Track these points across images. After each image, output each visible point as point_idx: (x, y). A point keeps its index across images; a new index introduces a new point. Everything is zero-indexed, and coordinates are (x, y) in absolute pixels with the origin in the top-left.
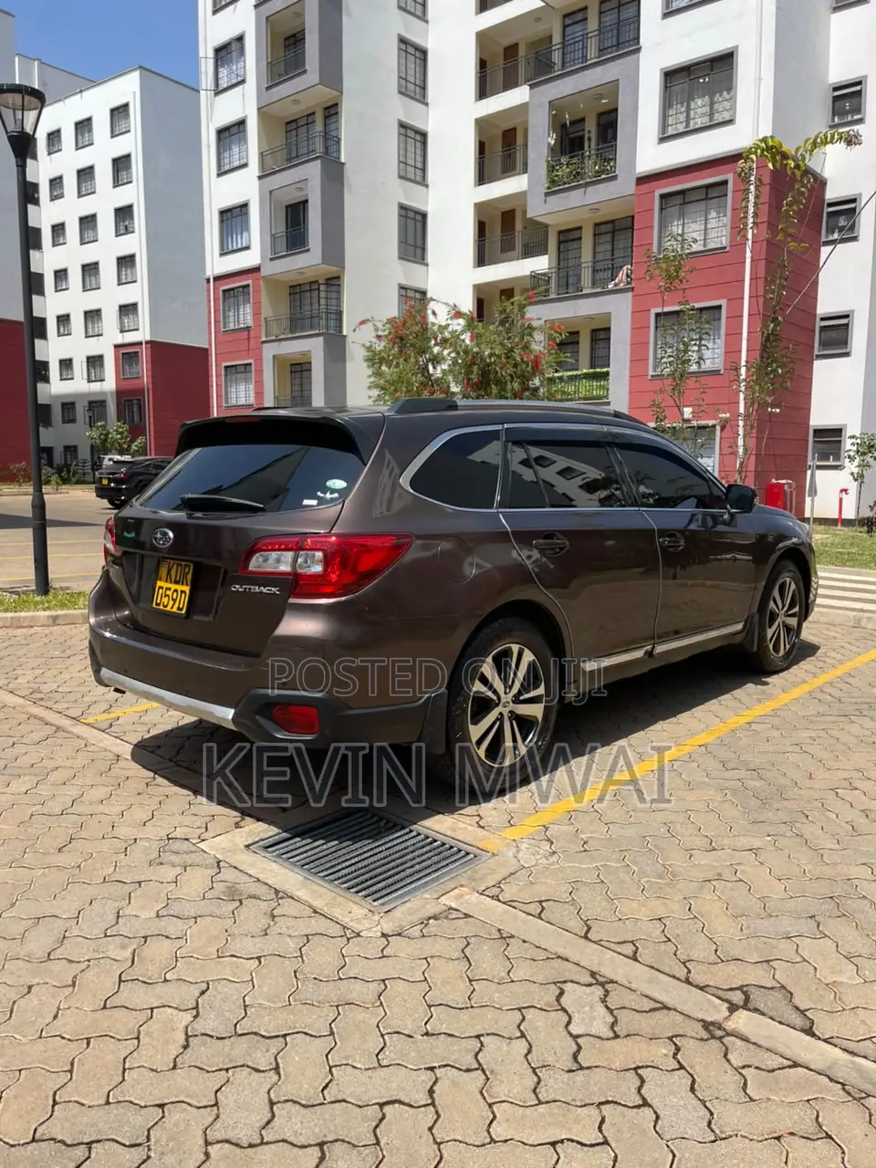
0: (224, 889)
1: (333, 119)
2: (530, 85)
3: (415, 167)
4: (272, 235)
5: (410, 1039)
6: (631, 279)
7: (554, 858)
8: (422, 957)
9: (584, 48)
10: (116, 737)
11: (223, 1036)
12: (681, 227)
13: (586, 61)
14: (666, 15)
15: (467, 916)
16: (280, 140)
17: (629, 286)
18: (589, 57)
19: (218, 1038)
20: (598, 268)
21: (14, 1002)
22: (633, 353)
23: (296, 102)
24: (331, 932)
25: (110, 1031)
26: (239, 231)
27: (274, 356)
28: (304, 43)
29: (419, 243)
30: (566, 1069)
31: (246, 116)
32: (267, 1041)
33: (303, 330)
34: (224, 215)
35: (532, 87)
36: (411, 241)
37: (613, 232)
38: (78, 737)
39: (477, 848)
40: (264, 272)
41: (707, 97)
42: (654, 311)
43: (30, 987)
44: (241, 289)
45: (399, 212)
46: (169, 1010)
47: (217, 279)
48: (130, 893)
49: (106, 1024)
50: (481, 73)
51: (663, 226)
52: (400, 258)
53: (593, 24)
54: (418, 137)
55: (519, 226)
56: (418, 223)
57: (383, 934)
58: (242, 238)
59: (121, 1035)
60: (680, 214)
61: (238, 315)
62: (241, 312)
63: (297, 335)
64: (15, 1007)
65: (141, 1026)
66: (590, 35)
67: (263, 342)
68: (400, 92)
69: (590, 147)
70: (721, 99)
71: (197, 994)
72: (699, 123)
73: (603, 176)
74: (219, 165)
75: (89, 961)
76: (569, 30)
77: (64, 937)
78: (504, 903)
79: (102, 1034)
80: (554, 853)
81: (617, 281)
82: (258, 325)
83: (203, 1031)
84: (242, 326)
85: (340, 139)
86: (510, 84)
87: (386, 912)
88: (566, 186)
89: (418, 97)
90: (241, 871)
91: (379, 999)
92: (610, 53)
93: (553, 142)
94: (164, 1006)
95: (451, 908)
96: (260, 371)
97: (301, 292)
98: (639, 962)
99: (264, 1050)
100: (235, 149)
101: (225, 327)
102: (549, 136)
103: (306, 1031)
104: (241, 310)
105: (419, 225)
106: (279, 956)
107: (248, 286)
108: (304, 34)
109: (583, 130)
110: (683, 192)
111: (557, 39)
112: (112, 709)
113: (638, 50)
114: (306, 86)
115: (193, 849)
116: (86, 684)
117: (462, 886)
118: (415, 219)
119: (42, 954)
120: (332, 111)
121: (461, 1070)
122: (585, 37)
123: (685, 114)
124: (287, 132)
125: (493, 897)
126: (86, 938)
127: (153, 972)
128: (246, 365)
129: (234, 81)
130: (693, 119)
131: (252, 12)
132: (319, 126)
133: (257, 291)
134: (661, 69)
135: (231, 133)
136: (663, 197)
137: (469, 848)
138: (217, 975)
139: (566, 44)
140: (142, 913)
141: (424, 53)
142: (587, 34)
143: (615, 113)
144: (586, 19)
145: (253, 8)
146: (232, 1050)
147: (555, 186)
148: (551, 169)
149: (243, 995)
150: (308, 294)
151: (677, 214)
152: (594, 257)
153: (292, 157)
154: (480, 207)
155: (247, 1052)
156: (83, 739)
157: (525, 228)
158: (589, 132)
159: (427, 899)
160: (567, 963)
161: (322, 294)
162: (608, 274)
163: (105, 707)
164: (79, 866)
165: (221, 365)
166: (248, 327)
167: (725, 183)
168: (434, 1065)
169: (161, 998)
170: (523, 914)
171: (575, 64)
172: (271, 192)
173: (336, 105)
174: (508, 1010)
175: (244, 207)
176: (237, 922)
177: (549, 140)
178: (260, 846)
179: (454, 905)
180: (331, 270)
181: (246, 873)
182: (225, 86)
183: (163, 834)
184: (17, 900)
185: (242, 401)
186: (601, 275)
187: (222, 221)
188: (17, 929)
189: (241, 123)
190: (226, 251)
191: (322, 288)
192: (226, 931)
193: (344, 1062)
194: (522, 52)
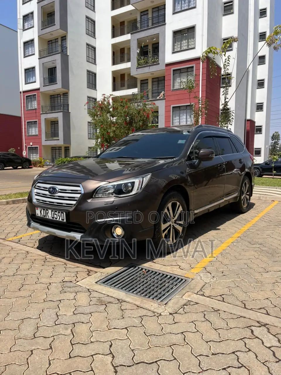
0: (96, 300)
1: (64, 41)
2: (131, 33)
3: (92, 58)
4: (43, 78)
5: (208, 357)
6: (165, 96)
7: (215, 279)
8: (191, 321)
9: (148, 23)
10: (23, 245)
11: (130, 365)
12: (180, 80)
13: (149, 27)
14: (174, 14)
15: (197, 303)
16: (46, 47)
17: (164, 98)
18: (149, 26)
19: (128, 366)
20: (154, 92)
21: (27, 359)
22: (166, 119)
23: (52, 34)
24: (149, 314)
25: (78, 368)
26: (32, 76)
27: (45, 119)
28: (55, 16)
29: (94, 83)
30: (275, 361)
31: (34, 38)
32: (150, 365)
33: (55, 110)
34: (26, 71)
35: (131, 34)
36: (91, 82)
37: (158, 81)
38: (8, 246)
39: (185, 277)
40: (41, 90)
41: (187, 40)
42: (172, 106)
43: (32, 351)
44: (33, 96)
45: (87, 73)
46: (100, 356)
47: (23, 92)
48: (58, 305)
49: (75, 365)
50: (113, 29)
51: (174, 80)
52: (88, 88)
53: (150, 16)
54: (93, 49)
55: (126, 79)
56: (93, 77)
57: (170, 313)
58: (33, 79)
59: (84, 370)
60: (179, 77)
61: (32, 105)
62: (33, 104)
63: (53, 112)
64: (29, 361)
65: (91, 364)
66: (150, 19)
67: (41, 114)
68: (87, 34)
69: (150, 54)
70: (191, 41)
71: (109, 347)
72: (184, 48)
73: (155, 63)
74: (24, 54)
75: (53, 336)
76: (143, 17)
77: (38, 327)
78: (208, 297)
79: (75, 370)
80: (214, 277)
81: (160, 96)
82: (39, 108)
83: (120, 364)
84: (33, 108)
85: (67, 47)
86: (122, 34)
87: (165, 304)
88: (143, 66)
89: (92, 36)
90: (99, 292)
91: (185, 341)
92: (156, 25)
93: (138, 52)
94: (97, 354)
95: (189, 301)
96: (40, 124)
97: (54, 97)
98: (271, 315)
99: (151, 369)
100: (30, 49)
101: (27, 109)
102: (137, 50)
103: (164, 359)
104: (33, 103)
105: (94, 77)
106: (134, 326)
107: (35, 95)
108: (55, 13)
109: (148, 49)
110: (180, 69)
111: (139, 19)
112: (17, 235)
113: (165, 24)
114: (55, 29)
115: (75, 285)
116: (2, 226)
117: (188, 292)
118: (92, 75)
119: (31, 335)
120: (64, 38)
121: (236, 368)
122: (148, 19)
123: (180, 45)
124: (48, 44)
125: (202, 295)
126: (47, 326)
127: (85, 340)
128: (35, 121)
129: (30, 27)
130: (183, 47)
131: (36, 5)
132: (60, 43)
133: (38, 97)
134: (172, 31)
135: (28, 44)
136: (174, 70)
137: (182, 278)
138: (113, 338)
139: (142, 21)
140: (66, 313)
141: (94, 22)
142: (149, 18)
143: (158, 44)
144: (148, 14)
145: (37, 3)
146: (137, 371)
147: (140, 66)
148: (138, 60)
149: (128, 345)
150: (56, 98)
151: (178, 76)
152: (152, 89)
153: (51, 53)
154: (114, 72)
155: (144, 371)
156: (10, 246)
157: (128, 80)
158: (150, 49)
159: (178, 298)
160: (245, 319)
161: (62, 98)
162: (157, 94)
163: (14, 234)
164: (30, 296)
165: (26, 121)
166: (36, 109)
167: (193, 67)
168: (224, 367)
169: (94, 350)
170: (217, 301)
171: (145, 28)
172: (43, 64)
173: (65, 36)
174: (237, 340)
175: (33, 68)
176: (109, 314)
177: (137, 51)
178: (101, 282)
179: (189, 300)
180: (64, 90)
181: (102, 293)
182: (27, 28)
183: (60, 280)
184: (9, 312)
185: (34, 134)
186: (154, 95)
187: (25, 73)
188: (15, 325)
189: (32, 41)
190: (27, 83)
191: (62, 96)
192: (107, 318)
193: (188, 371)
194: (126, 24)
